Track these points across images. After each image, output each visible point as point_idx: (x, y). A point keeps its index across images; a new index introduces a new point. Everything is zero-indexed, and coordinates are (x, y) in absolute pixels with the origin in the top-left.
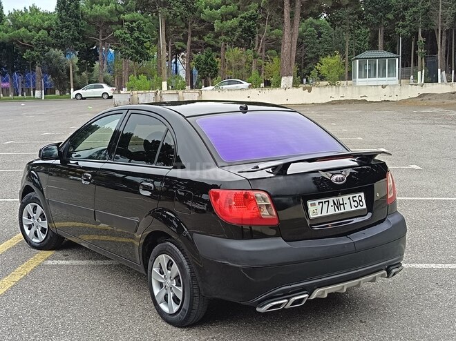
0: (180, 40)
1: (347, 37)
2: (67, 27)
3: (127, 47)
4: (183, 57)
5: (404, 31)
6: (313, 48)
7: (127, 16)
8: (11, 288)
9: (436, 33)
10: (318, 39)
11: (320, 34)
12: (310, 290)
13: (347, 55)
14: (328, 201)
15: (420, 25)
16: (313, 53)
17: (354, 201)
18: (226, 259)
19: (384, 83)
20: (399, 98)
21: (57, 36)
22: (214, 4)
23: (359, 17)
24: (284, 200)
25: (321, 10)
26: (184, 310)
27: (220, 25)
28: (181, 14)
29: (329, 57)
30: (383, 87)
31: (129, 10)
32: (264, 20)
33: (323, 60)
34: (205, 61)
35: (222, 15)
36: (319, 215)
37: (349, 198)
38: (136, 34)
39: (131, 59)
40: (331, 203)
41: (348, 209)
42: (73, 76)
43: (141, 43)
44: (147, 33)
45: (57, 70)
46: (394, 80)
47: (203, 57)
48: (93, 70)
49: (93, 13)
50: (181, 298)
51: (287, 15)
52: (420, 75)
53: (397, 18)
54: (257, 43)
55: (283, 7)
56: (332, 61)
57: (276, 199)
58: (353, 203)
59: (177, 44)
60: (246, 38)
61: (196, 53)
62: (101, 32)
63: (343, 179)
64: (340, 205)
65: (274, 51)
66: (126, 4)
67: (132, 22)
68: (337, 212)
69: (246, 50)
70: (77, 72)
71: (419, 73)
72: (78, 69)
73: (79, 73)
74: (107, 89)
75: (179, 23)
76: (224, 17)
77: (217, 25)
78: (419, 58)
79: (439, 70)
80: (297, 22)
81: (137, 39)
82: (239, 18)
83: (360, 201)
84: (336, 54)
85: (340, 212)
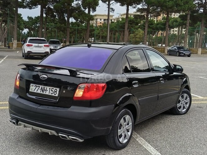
17: (52, 91)
36: (33, 91)
37: (50, 89)
40: (40, 88)
41: (47, 93)
58: (51, 92)
64: (44, 90)
83: (55, 92)
85: (43, 93)
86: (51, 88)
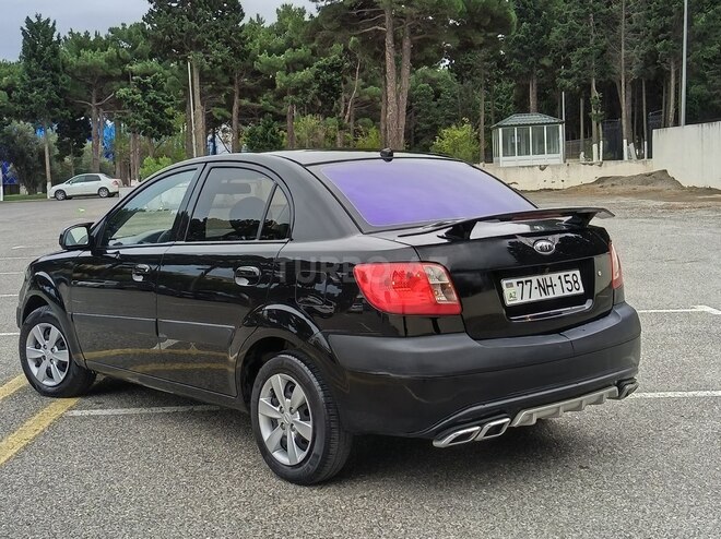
0: (220, 105)
1: (480, 97)
2: (39, 85)
3: (138, 115)
4: (224, 131)
5: (569, 84)
6: (427, 114)
7: (136, 67)
8: (25, 448)
9: (618, 84)
10: (435, 100)
11: (437, 94)
12: (512, 411)
13: (482, 122)
14: (530, 281)
15: (594, 73)
16: (429, 122)
17: (567, 282)
18: (386, 369)
19: (543, 163)
20: (566, 185)
21: (23, 100)
22: (275, 47)
23: (498, 65)
24: (469, 277)
25: (441, 53)
26: (316, 456)
27: (285, 78)
28: (224, 61)
29: (454, 127)
30: (542, 168)
31: (140, 57)
32: (352, 70)
33: (445, 132)
34: (264, 134)
35: (287, 64)
36: (519, 301)
37: (560, 278)
38: (152, 94)
39: (143, 134)
40: (535, 284)
41: (558, 293)
42: (51, 164)
43: (160, 108)
44: (168, 92)
45: (22, 154)
46: (557, 158)
47: (260, 129)
48: (82, 153)
49: (81, 62)
50: (309, 438)
51: (390, 61)
52: (597, 149)
53: (557, 63)
54: (343, 106)
55: (384, 48)
56: (459, 134)
57: (457, 275)
58: (565, 286)
59: (216, 111)
60: (325, 99)
61: (246, 125)
62: (94, 93)
63: (550, 248)
64: (548, 286)
65: (367, 120)
66: (134, 47)
67: (144, 76)
68: (544, 297)
69: (325, 119)
70: (56, 156)
71: (595, 146)
72: (57, 152)
73: (60, 158)
74: (106, 182)
75: (219, 76)
76: (292, 67)
77: (281, 79)
78: (594, 123)
79: (625, 141)
80: (406, 71)
81: (153, 102)
82: (314, 68)
83: (575, 282)
84: (464, 122)
85: (548, 297)
86: (562, 274)
